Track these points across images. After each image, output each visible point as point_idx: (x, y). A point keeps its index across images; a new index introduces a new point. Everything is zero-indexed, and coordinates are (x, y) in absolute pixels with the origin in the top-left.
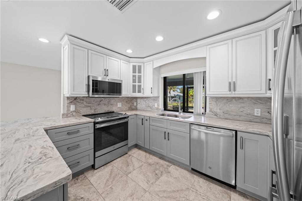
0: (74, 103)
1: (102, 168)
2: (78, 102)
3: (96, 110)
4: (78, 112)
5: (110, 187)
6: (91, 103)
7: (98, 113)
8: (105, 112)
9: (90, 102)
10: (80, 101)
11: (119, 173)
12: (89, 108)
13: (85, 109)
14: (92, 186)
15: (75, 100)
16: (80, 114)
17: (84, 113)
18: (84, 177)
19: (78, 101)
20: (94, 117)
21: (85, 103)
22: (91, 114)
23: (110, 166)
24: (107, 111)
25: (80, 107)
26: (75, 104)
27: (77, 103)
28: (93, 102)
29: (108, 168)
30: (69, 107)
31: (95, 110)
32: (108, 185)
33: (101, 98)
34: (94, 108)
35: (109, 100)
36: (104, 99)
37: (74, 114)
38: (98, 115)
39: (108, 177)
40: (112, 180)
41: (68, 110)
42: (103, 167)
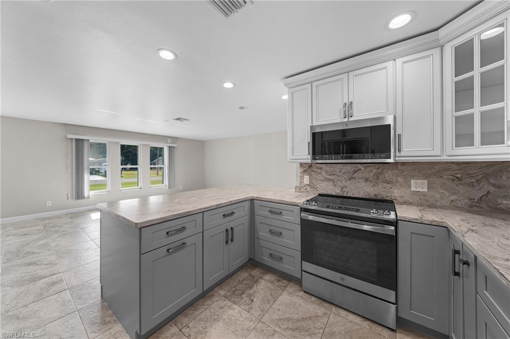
0: (309, 173)
1: (313, 298)
2: (314, 171)
3: (344, 189)
4: (314, 187)
5: (277, 329)
6: (334, 175)
7: (348, 195)
8: (368, 197)
9: (334, 173)
10: (316, 170)
11: (314, 334)
12: (331, 183)
13: (325, 184)
14: (272, 303)
15: (310, 168)
16: (317, 190)
17: (323, 190)
18: (284, 287)
19: (314, 169)
20: (339, 201)
21: (324, 173)
22: (334, 194)
23: (323, 309)
24: (372, 196)
25: (317, 179)
26: (310, 175)
27: (313, 173)
28: (338, 173)
29: (318, 308)
30: (302, 178)
31: (342, 188)
32: (280, 325)
33: (357, 165)
34: (341, 184)
35: (380, 170)
36: (363, 168)
37: (309, 188)
38: (348, 200)
39: (295, 317)
40: (290, 326)
41: (301, 182)
42: (316, 299)
